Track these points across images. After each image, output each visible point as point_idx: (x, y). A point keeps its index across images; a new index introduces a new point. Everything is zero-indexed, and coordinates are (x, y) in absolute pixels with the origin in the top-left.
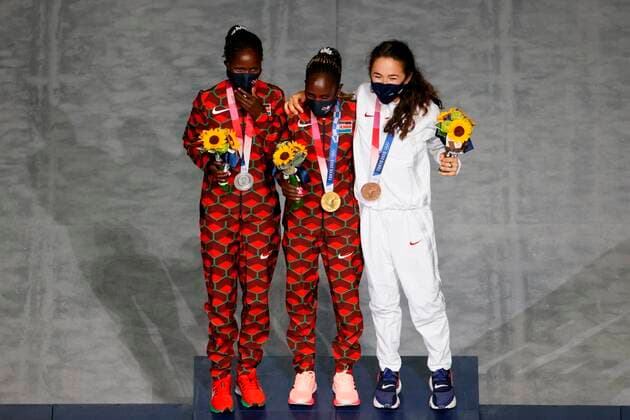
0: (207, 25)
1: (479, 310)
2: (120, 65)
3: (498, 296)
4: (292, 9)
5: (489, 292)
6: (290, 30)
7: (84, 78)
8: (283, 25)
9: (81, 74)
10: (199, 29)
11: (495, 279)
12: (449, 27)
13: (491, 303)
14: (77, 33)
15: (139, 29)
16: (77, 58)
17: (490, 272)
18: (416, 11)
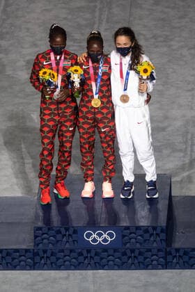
0: (70, 17)
1: (181, 150)
2: (27, 36)
3: (190, 144)
4: (110, 9)
5: (186, 143)
6: (108, 19)
7: (10, 42)
8: (104, 17)
9: (9, 40)
10: (65, 19)
11: (189, 136)
12: (181, 18)
13: (186, 148)
14: (9, 21)
15: (38, 19)
16: (7, 33)
17: (188, 132)
18: (166, 10)
